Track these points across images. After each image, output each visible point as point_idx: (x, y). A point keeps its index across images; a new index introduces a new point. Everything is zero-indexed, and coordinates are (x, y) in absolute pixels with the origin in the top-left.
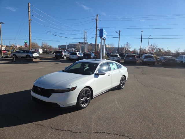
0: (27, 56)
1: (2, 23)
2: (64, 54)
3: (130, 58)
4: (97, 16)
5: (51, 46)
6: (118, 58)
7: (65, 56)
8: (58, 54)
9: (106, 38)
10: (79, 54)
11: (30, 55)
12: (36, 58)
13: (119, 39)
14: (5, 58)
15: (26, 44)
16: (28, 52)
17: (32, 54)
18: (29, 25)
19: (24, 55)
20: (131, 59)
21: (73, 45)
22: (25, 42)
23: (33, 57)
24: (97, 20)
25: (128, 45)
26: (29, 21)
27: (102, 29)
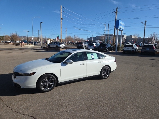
0: (57, 46)
1: (42, 23)
2: (84, 45)
3: (147, 49)
4: (117, 9)
5: (83, 39)
6: (134, 48)
7: (85, 46)
8: (79, 45)
9: (124, 29)
10: (95, 44)
11: (59, 45)
12: (63, 48)
13: (145, 29)
14: (43, 48)
15: (58, 38)
16: (57, 43)
17: (60, 45)
18: (61, 23)
19: (55, 46)
20: (149, 49)
21: (99, 37)
22: (57, 36)
23: (60, 47)
24: (116, 13)
25: (156, 35)
26: (61, 19)
27: (119, 21)
